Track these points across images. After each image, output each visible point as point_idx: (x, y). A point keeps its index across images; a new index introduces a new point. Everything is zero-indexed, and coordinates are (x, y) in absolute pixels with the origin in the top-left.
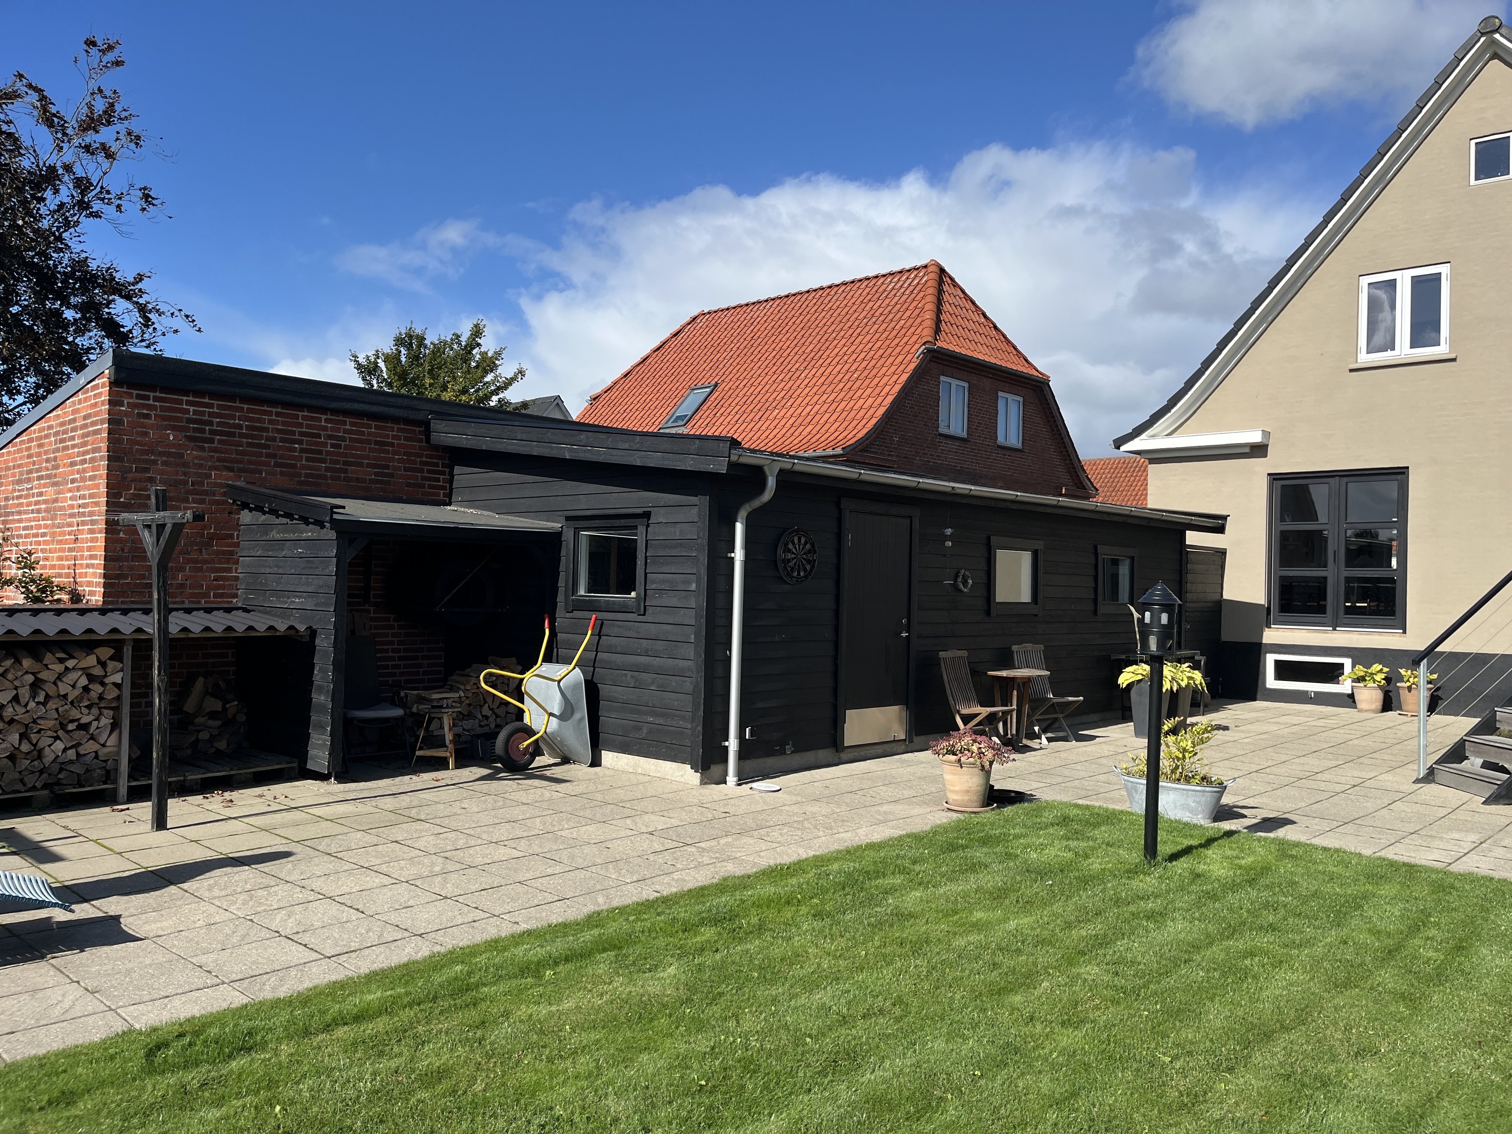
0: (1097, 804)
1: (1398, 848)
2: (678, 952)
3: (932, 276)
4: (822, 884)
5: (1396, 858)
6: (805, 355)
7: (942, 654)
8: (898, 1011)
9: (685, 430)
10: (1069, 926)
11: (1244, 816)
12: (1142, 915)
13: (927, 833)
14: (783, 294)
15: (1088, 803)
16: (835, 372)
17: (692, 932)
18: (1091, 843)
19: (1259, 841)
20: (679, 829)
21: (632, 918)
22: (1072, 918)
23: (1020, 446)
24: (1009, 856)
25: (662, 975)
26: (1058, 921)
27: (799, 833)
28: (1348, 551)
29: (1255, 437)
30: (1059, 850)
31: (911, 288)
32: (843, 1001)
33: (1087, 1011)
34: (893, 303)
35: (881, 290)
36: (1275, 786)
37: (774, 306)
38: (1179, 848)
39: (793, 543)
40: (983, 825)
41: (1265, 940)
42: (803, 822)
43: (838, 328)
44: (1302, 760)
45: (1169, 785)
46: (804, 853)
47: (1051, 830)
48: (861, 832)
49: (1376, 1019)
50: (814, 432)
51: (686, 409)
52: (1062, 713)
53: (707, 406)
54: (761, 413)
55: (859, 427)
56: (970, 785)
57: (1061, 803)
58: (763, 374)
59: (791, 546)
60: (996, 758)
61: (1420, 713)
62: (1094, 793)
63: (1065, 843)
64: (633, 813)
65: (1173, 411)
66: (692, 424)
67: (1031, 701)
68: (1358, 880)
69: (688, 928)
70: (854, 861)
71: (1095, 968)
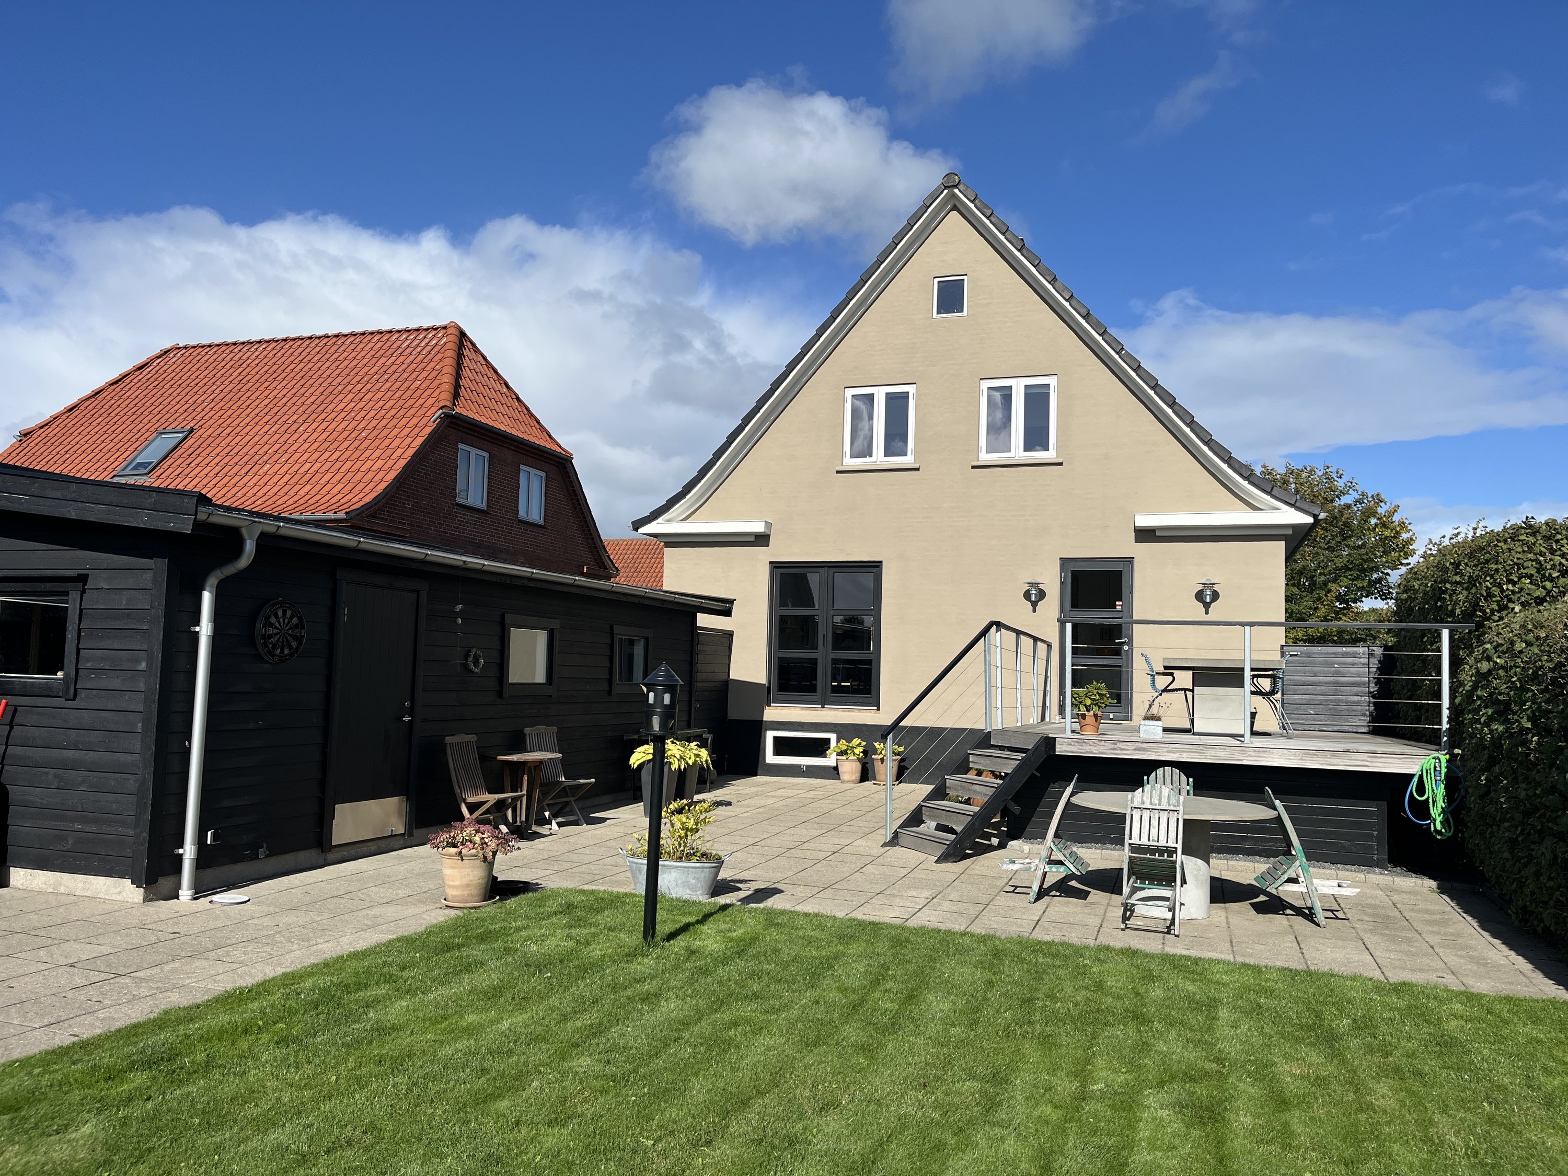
0: (602, 888)
1: (867, 909)
2: (98, 1105)
3: (452, 338)
4: (290, 1006)
5: (864, 917)
6: (305, 407)
7: (448, 739)
8: (369, 1139)
9: (147, 481)
10: (565, 1018)
11: (740, 889)
12: (637, 998)
13: (420, 935)
14: (280, 337)
15: (594, 888)
16: (339, 428)
17: (117, 1080)
18: (593, 930)
19: (750, 912)
20: (111, 957)
21: (37, 1071)
22: (569, 1009)
23: (542, 522)
24: (508, 951)
25: (73, 1135)
26: (554, 1015)
27: (268, 949)
28: (836, 636)
29: (758, 527)
30: (560, 939)
31: (428, 348)
32: (304, 1137)
33: (575, 1105)
34: (408, 361)
35: (395, 346)
36: (768, 858)
37: (269, 349)
38: (678, 926)
39: (277, 616)
40: (484, 920)
41: (748, 1010)
42: (274, 935)
43: (345, 381)
44: (792, 831)
45: (672, 863)
46: (271, 971)
47: (554, 920)
48: (345, 940)
49: (839, 1073)
50: (313, 492)
51: (151, 454)
52: (574, 796)
53: (179, 453)
54: (248, 467)
55: (366, 490)
56: (471, 878)
57: (567, 890)
58: (252, 423)
59: (273, 620)
60: (500, 847)
61: (886, 782)
62: (600, 877)
63: (567, 931)
64: (49, 942)
65: (687, 497)
66: (158, 473)
67: (541, 785)
68: (831, 942)
69: (113, 1075)
70: (333, 974)
71: (588, 1059)
